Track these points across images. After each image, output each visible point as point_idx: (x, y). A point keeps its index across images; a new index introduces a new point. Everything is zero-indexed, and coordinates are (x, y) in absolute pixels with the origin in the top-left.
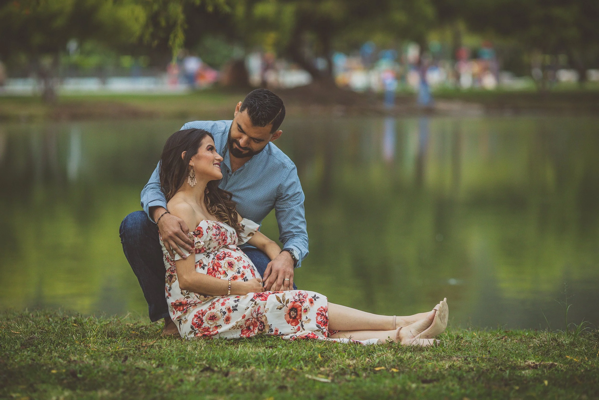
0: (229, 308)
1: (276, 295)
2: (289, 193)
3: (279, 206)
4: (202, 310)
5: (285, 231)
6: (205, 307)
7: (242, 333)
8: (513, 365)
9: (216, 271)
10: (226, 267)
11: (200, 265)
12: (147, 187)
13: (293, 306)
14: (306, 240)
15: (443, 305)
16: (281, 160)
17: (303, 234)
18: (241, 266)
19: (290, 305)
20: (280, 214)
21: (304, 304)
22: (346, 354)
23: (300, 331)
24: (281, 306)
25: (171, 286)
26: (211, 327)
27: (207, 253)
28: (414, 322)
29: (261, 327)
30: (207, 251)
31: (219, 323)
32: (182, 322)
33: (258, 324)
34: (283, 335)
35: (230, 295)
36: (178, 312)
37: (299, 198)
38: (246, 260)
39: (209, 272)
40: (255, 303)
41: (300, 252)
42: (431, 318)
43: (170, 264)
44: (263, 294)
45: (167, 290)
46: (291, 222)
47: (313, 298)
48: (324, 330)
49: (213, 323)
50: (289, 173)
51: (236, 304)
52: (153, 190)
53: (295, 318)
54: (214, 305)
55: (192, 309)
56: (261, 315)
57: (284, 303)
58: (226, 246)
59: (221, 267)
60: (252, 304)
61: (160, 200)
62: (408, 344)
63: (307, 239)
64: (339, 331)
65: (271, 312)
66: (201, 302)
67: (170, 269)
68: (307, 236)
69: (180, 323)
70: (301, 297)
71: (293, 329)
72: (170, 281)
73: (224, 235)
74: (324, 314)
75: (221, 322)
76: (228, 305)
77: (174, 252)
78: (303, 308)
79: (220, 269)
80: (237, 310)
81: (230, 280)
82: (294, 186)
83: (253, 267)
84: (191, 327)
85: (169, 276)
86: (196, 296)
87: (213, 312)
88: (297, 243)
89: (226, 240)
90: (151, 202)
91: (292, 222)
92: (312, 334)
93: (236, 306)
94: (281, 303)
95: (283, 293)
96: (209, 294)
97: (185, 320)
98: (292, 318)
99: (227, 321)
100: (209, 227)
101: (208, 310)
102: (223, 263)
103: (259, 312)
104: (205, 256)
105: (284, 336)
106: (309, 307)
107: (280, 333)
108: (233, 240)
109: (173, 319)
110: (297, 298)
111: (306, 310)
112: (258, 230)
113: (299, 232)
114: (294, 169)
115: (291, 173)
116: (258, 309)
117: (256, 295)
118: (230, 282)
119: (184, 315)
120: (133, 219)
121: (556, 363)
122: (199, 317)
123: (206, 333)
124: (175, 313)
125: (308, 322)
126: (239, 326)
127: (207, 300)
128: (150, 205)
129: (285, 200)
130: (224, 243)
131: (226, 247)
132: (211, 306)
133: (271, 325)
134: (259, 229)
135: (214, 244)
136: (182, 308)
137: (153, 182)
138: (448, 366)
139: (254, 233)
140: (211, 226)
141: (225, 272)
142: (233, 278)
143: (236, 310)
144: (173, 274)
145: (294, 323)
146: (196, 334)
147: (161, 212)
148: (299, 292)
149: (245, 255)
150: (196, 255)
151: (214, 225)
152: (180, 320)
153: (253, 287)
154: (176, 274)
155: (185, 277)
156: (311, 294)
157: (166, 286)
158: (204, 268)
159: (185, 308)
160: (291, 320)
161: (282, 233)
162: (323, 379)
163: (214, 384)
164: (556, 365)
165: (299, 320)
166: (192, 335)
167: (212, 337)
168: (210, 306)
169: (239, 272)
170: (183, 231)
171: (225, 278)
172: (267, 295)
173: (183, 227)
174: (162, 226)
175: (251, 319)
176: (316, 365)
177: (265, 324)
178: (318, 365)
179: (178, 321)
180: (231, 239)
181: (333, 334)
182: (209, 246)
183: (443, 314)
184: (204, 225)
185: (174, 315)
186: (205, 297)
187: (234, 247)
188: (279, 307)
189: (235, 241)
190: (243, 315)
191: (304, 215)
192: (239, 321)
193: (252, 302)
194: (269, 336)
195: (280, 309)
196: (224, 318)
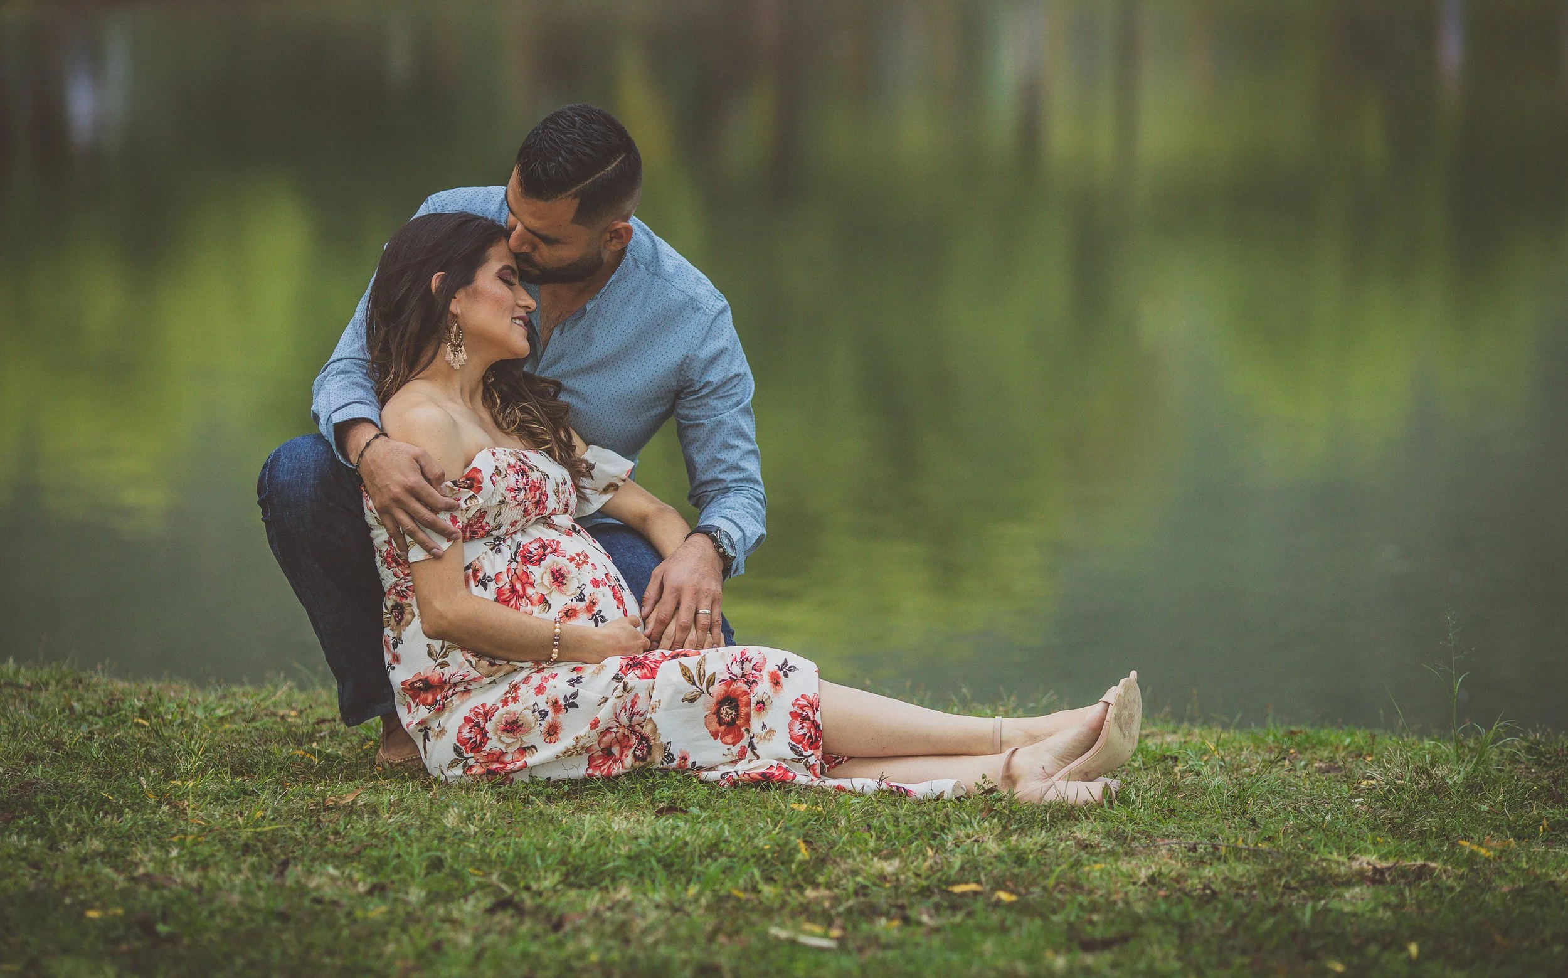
0: (556, 702)
1: (680, 663)
2: (711, 379)
3: (687, 412)
4: (483, 705)
5: (704, 478)
6: (491, 697)
7: (590, 766)
8: (1320, 873)
9: (520, 597)
10: (547, 583)
11: (475, 577)
12: (328, 369)
13: (726, 692)
14: (758, 500)
15: (1127, 689)
16: (688, 290)
17: (752, 486)
18: (587, 580)
19: (717, 689)
20: (690, 434)
21: (756, 689)
22: (872, 836)
23: (747, 760)
24: (695, 693)
25: (400, 634)
26: (509, 750)
27: (494, 540)
28: (1050, 735)
29: (641, 750)
30: (493, 533)
31: (528, 740)
32: (431, 733)
33: (634, 740)
34: (701, 768)
35: (556, 661)
36: (421, 707)
37: (738, 389)
38: (600, 562)
39: (502, 598)
40: (625, 685)
41: (740, 534)
42: (1094, 724)
43: (395, 574)
44: (646, 658)
45: (388, 647)
46: (718, 456)
47: (780, 670)
48: (812, 760)
49: (513, 740)
50: (709, 324)
51: (573, 690)
52: (343, 376)
53: (732, 724)
54: (516, 692)
55: (458, 702)
56: (642, 719)
57: (701, 684)
58: (544, 518)
59: (532, 585)
60: (616, 688)
61: (362, 403)
62: (1035, 797)
63: (762, 498)
64: (850, 758)
65: (666, 710)
66: (480, 677)
67: (394, 588)
68: (762, 490)
69: (426, 737)
70: (748, 667)
71: (727, 752)
72: (398, 623)
73: (539, 488)
74: (811, 715)
75: (533, 737)
76: (554, 694)
77: (409, 539)
78: (754, 701)
79: (530, 591)
80: (577, 706)
81: (558, 620)
82: (725, 359)
83: (617, 579)
84: (455, 750)
85: (394, 607)
86: (467, 660)
87: (513, 710)
88: (733, 509)
89: (544, 503)
90: (338, 409)
91: (723, 456)
92: (780, 768)
93: (575, 695)
94: (694, 683)
95: (699, 657)
96: (501, 653)
97: (439, 729)
98: (724, 724)
99: (550, 735)
100: (497, 468)
101: (500, 705)
102: (539, 573)
103: (636, 710)
104: (487, 549)
105: (705, 773)
106: (769, 697)
107: (694, 763)
108: (563, 500)
109: (408, 726)
110: (736, 670)
111: (761, 706)
112: (629, 477)
113: (741, 480)
114: (722, 311)
115: (714, 324)
116: (633, 703)
117: (625, 662)
118: (557, 625)
119: (437, 718)
120: (294, 456)
121: (1433, 865)
122: (477, 722)
123: (495, 766)
124: (413, 709)
125: (768, 737)
126: (583, 748)
127: (495, 673)
128: (337, 418)
129: (702, 397)
130: (537, 511)
131: (546, 521)
132: (509, 695)
133: (670, 743)
134: (632, 474)
135: (512, 514)
136: (430, 698)
137: (343, 356)
138: (1146, 877)
139: (620, 484)
140: (503, 466)
141: (545, 599)
142: (566, 614)
143: (575, 705)
144: (404, 601)
145: (731, 736)
146: (467, 768)
147: (365, 434)
148: (742, 654)
149: (598, 545)
150: (465, 545)
151: (513, 461)
152: (424, 728)
153: (619, 642)
154: (414, 602)
155: (438, 605)
156: (773, 657)
157: (385, 634)
158: (485, 587)
159: (438, 698)
160: (723, 728)
161: (697, 482)
162: (814, 937)
163: (525, 955)
164: (1435, 869)
165: (743, 729)
166: (458, 771)
167: (511, 776)
168: (507, 693)
169: (581, 598)
170: (428, 480)
171: (544, 615)
172: (657, 661)
173: (426, 469)
174: (371, 474)
175: (615, 730)
176: (794, 876)
177: (652, 742)
178: (799, 877)
179: (420, 731)
180: (555, 498)
181: (834, 767)
182: (497, 520)
183: (1126, 713)
184: (484, 462)
185: (411, 715)
186: (492, 664)
187: (565, 521)
188: (689, 696)
189: (567, 505)
190: (591, 721)
191: (754, 433)
192: (583, 735)
193: (615, 684)
194: (665, 772)
195: (692, 700)
196: (541, 728)
